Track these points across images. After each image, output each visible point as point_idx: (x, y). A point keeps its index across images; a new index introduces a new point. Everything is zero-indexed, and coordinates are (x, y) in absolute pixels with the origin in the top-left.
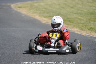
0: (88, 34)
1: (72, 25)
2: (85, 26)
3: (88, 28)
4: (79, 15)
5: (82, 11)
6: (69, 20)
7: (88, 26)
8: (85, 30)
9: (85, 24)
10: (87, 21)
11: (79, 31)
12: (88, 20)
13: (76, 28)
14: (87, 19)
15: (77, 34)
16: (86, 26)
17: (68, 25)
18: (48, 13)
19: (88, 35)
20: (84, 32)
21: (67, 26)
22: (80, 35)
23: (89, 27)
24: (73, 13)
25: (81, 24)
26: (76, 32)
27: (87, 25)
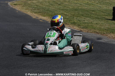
0: (71, 27)
4: (65, 11)
5: (68, 7)
10: (71, 17)
12: (72, 15)
16: (70, 20)
18: (38, 9)
20: (68, 26)
23: (72, 21)
24: (60, 9)
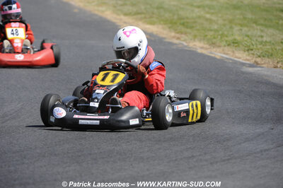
1: (190, 33)
2: (219, 37)
3: (226, 41)
6: (182, 21)
7: (227, 36)
8: (219, 46)
9: (221, 32)
11: (207, 49)
13: (200, 41)
14: (224, 20)
15: (202, 55)
17: (182, 33)
19: (227, 58)
21: (178, 35)
22: (209, 56)
25: (211, 30)
26: (199, 51)
27: (226, 33)
